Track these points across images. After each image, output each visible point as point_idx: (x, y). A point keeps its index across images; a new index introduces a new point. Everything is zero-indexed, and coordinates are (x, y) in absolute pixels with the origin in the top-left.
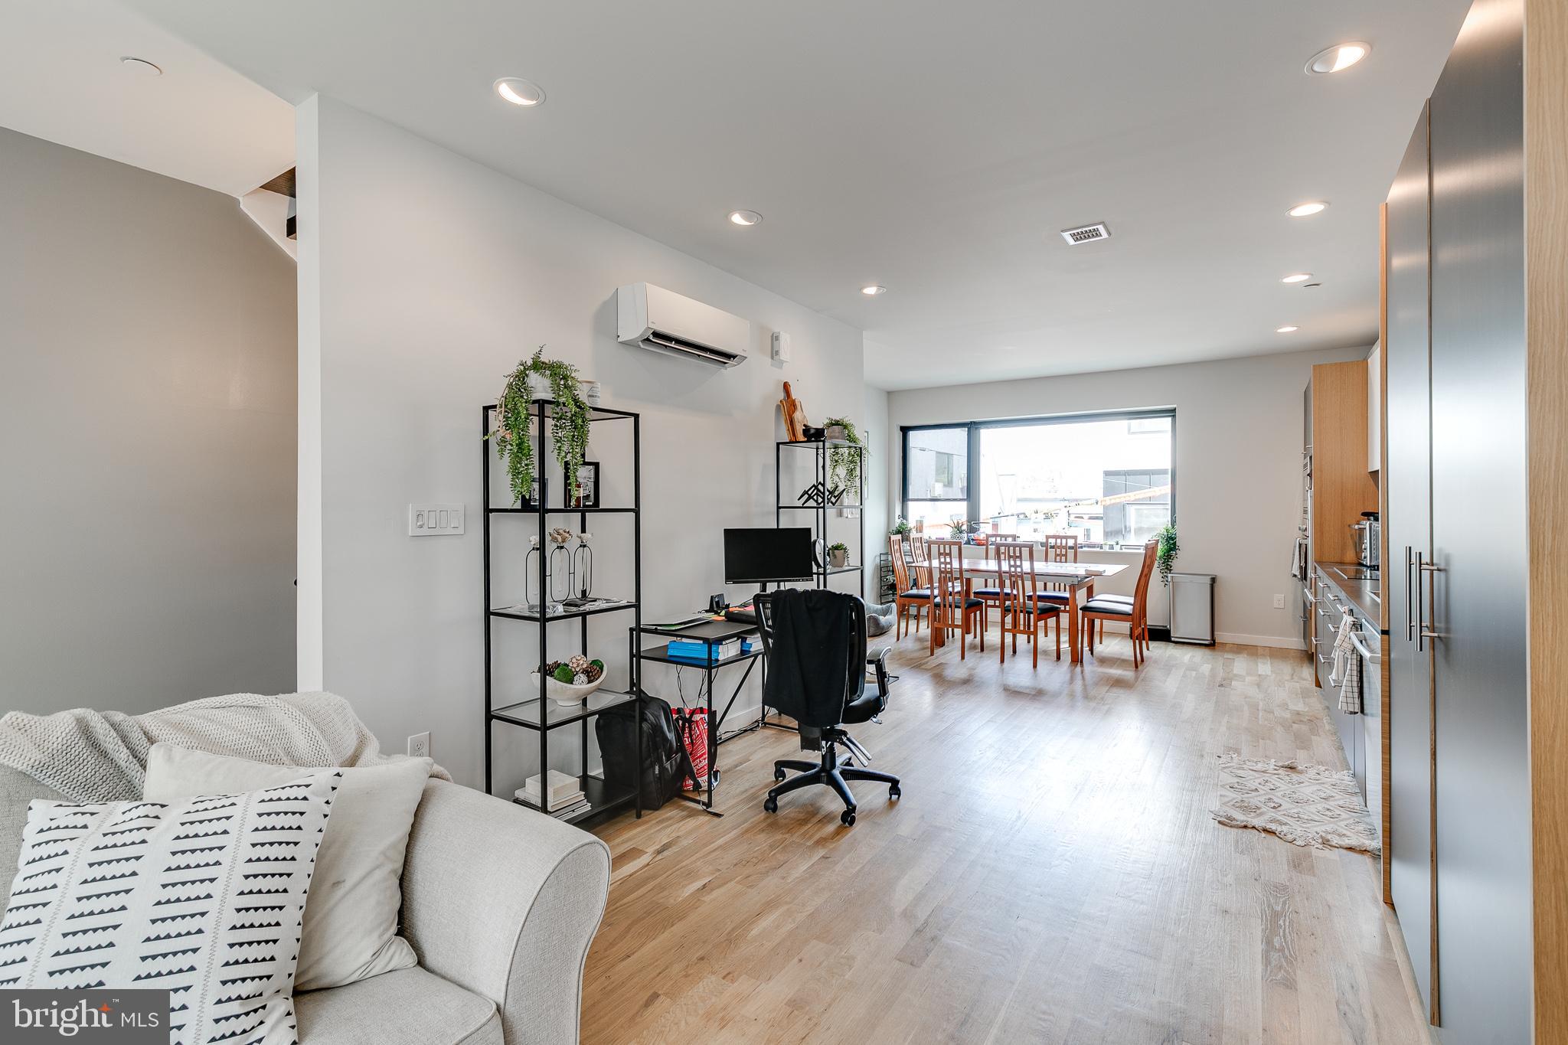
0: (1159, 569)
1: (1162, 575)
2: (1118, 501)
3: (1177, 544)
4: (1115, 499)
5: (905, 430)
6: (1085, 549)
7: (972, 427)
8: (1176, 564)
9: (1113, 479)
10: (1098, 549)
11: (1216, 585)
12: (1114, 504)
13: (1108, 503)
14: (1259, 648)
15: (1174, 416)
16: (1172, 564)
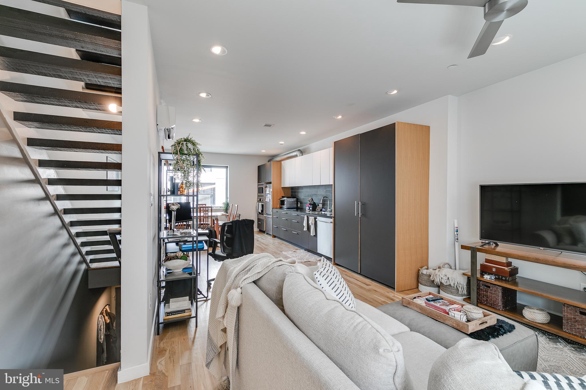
15: (227, 169)
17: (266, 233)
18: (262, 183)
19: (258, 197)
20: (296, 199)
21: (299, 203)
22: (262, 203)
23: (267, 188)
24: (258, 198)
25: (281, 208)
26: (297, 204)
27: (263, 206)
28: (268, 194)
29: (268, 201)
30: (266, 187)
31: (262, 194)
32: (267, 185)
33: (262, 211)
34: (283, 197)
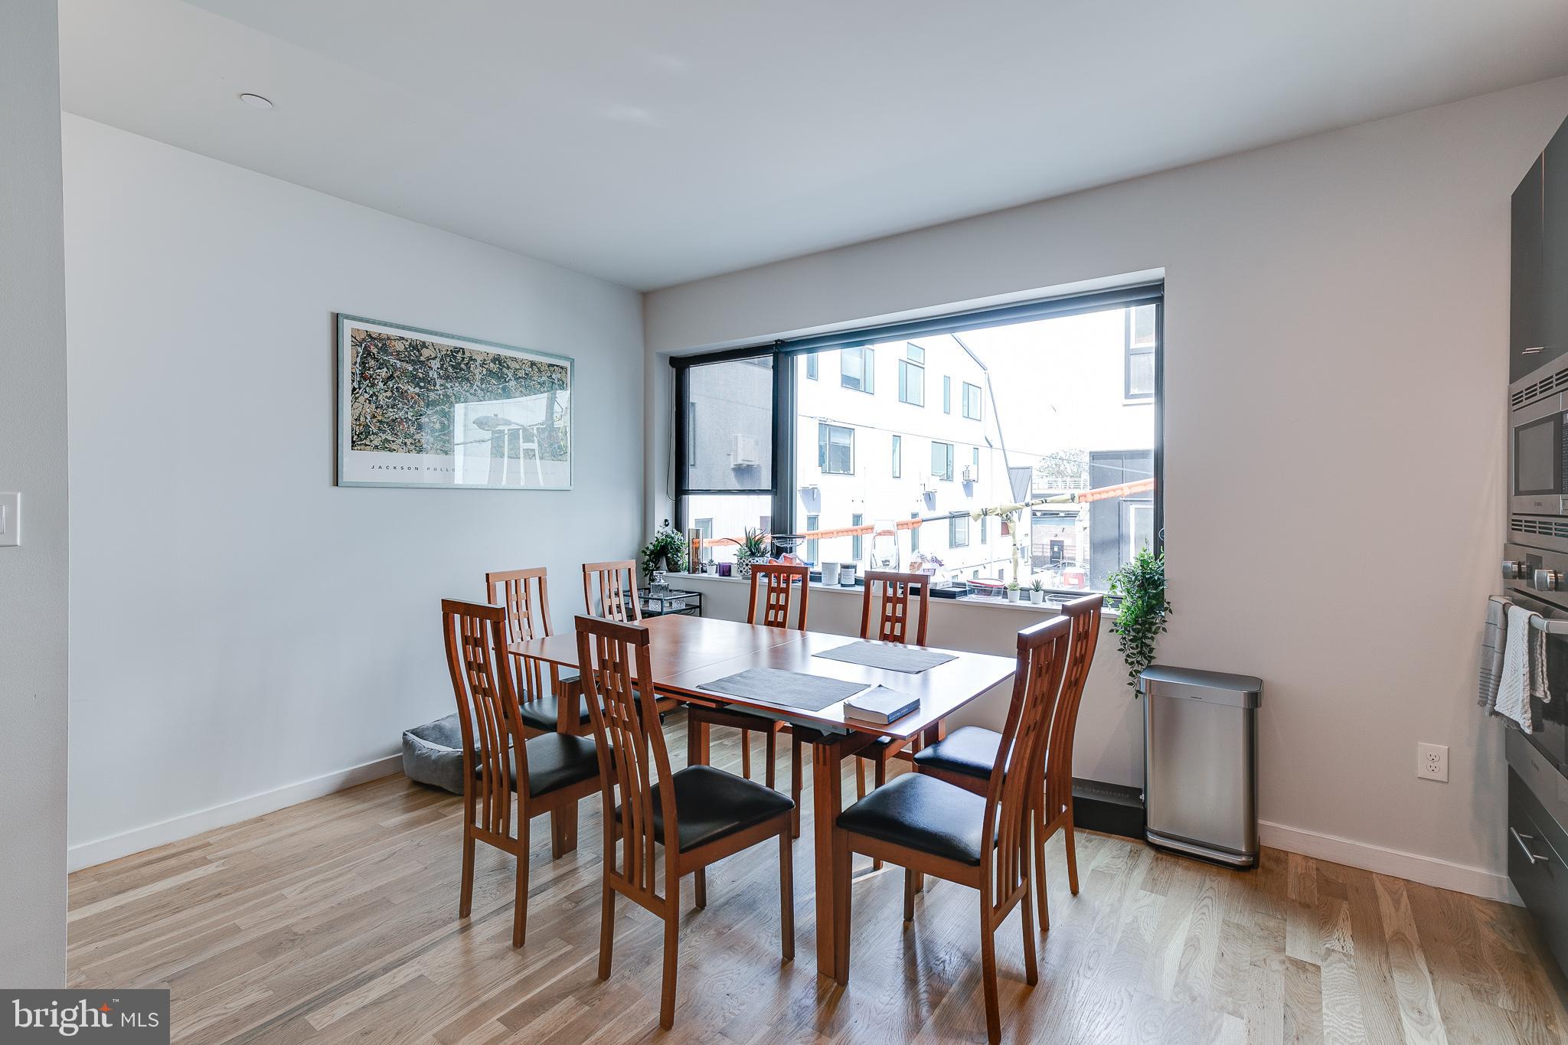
0: (1123, 656)
1: (1129, 668)
2: (1112, 494)
3: (1167, 597)
4: (1100, 493)
5: (681, 365)
6: (973, 598)
7: (781, 353)
8: (1167, 647)
9: (1100, 464)
10: (999, 600)
11: (1260, 712)
12: (1105, 499)
13: (1097, 497)
14: (1374, 875)
15: (1159, 300)
16: (1154, 645)
19: (1515, 537)
31: (1558, 504)
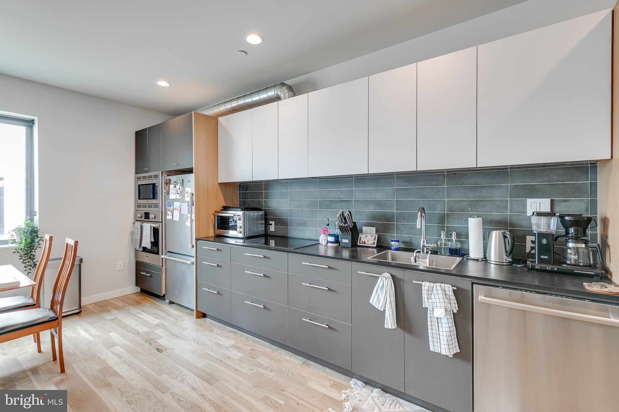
11: (82, 264)
17: (167, 301)
18: (152, 174)
19: (140, 209)
20: (264, 212)
21: (273, 223)
22: (154, 225)
23: (172, 186)
24: (136, 210)
25: (219, 237)
26: (267, 224)
27: (156, 231)
28: (176, 200)
29: (176, 218)
30: (168, 183)
31: (154, 201)
32: (173, 178)
33: (155, 244)
34: (225, 208)
